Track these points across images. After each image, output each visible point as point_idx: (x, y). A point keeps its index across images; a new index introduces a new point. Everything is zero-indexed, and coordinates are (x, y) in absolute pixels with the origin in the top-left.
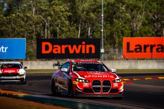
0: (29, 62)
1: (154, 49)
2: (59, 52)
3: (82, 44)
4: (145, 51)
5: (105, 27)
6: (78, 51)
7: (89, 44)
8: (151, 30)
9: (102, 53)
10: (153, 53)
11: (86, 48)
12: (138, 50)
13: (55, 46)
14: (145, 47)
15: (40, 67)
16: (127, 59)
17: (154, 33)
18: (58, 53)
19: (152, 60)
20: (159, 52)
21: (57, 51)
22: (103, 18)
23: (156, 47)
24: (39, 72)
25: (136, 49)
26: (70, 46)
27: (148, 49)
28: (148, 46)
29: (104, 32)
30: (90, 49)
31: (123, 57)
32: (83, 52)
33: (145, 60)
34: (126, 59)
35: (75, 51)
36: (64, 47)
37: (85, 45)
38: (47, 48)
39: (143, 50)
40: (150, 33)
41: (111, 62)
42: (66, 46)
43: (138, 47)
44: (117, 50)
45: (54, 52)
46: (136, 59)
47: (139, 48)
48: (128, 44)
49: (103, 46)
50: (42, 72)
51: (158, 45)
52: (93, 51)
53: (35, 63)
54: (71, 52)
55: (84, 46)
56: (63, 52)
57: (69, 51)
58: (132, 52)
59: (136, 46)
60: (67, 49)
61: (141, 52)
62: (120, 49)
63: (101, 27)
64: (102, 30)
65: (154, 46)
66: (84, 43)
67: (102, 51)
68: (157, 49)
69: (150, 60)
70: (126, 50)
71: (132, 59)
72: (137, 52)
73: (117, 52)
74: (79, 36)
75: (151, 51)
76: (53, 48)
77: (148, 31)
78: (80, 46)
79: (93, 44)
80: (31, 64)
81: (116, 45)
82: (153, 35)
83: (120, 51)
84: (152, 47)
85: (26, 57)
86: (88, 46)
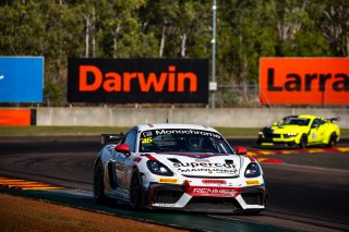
0: (51, 110)
1: (329, 84)
2: (117, 88)
3: (168, 72)
4: (308, 89)
5: (219, 33)
6: (159, 87)
7: (185, 72)
8: (320, 41)
9: (213, 91)
10: (326, 92)
11: (177, 80)
12: (292, 86)
13: (107, 75)
14: (309, 78)
15: (75, 122)
16: (268, 106)
17: (327, 48)
18: (114, 91)
19: (323, 107)
20: (339, 90)
21: (112, 85)
22: (215, 13)
23: (333, 80)
24: (74, 134)
25: (288, 84)
26: (141, 76)
27: (315, 84)
28: (315, 76)
29: (217, 44)
30: (187, 82)
31: (258, 100)
32: (171, 88)
33: (308, 109)
34: (265, 105)
35: (152, 86)
36: (128, 77)
37: (176, 72)
38: (91, 78)
39: (303, 86)
40: (319, 46)
41: (232, 111)
42: (134, 75)
43: (293, 79)
44: (245, 85)
45: (107, 87)
46: (288, 104)
47: (295, 82)
48: (271, 72)
49: (214, 77)
50: (80, 134)
51: (337, 76)
52: (193, 87)
53: (63, 111)
54: (145, 88)
55: (172, 76)
56: (127, 88)
57: (139, 86)
58: (280, 89)
59: (289, 76)
60: (134, 82)
61: (298, 89)
62: (251, 83)
63: (211, 32)
64: (213, 41)
65: (329, 76)
66: (172, 68)
67: (213, 86)
68: (335, 84)
69: (318, 107)
70: (266, 86)
71: (277, 106)
72: (291, 90)
73: (246, 89)
74: (161, 52)
75: (322, 89)
76: (104, 79)
77: (315, 44)
78: (164, 76)
79: (194, 72)
80: (55, 113)
81: (244, 74)
82: (324, 53)
83: (251, 88)
84: (323, 79)
85: (44, 99)
86: (182, 77)
